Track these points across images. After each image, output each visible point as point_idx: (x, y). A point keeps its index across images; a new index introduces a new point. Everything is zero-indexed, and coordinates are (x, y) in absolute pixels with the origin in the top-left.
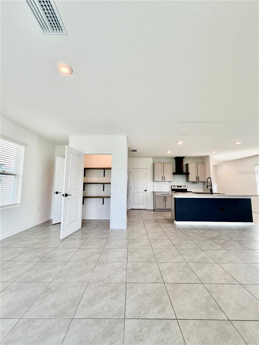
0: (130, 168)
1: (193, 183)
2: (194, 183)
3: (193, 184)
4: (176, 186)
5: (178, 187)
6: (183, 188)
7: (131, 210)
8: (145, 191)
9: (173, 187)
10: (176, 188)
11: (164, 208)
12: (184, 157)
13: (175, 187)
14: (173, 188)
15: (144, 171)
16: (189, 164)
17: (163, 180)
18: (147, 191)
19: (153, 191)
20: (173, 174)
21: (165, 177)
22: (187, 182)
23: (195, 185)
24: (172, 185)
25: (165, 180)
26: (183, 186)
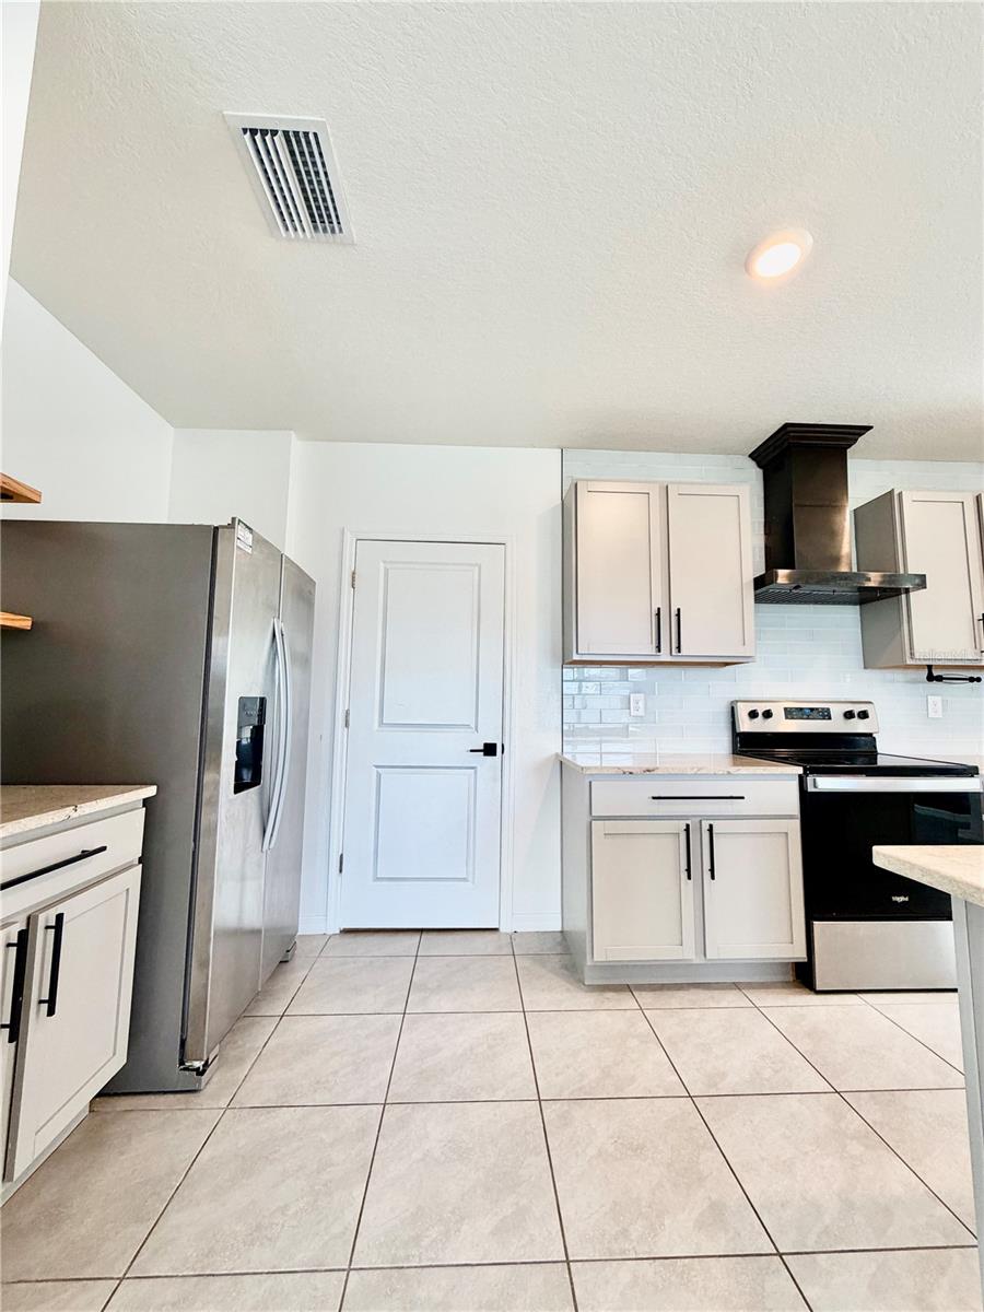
0: (349, 539)
1: (931, 678)
2: (940, 679)
3: (935, 684)
4: (778, 712)
5: (790, 713)
6: (837, 725)
7: (349, 939)
8: (490, 750)
9: (753, 714)
10: (781, 725)
11: (689, 953)
12: (854, 433)
13: (767, 714)
14: (746, 726)
15: (477, 564)
16: (900, 494)
17: (659, 648)
18: (503, 752)
19: (557, 755)
20: (756, 589)
21: (678, 615)
22: (865, 668)
23: (938, 699)
24: (737, 701)
25: (679, 648)
26: (837, 711)
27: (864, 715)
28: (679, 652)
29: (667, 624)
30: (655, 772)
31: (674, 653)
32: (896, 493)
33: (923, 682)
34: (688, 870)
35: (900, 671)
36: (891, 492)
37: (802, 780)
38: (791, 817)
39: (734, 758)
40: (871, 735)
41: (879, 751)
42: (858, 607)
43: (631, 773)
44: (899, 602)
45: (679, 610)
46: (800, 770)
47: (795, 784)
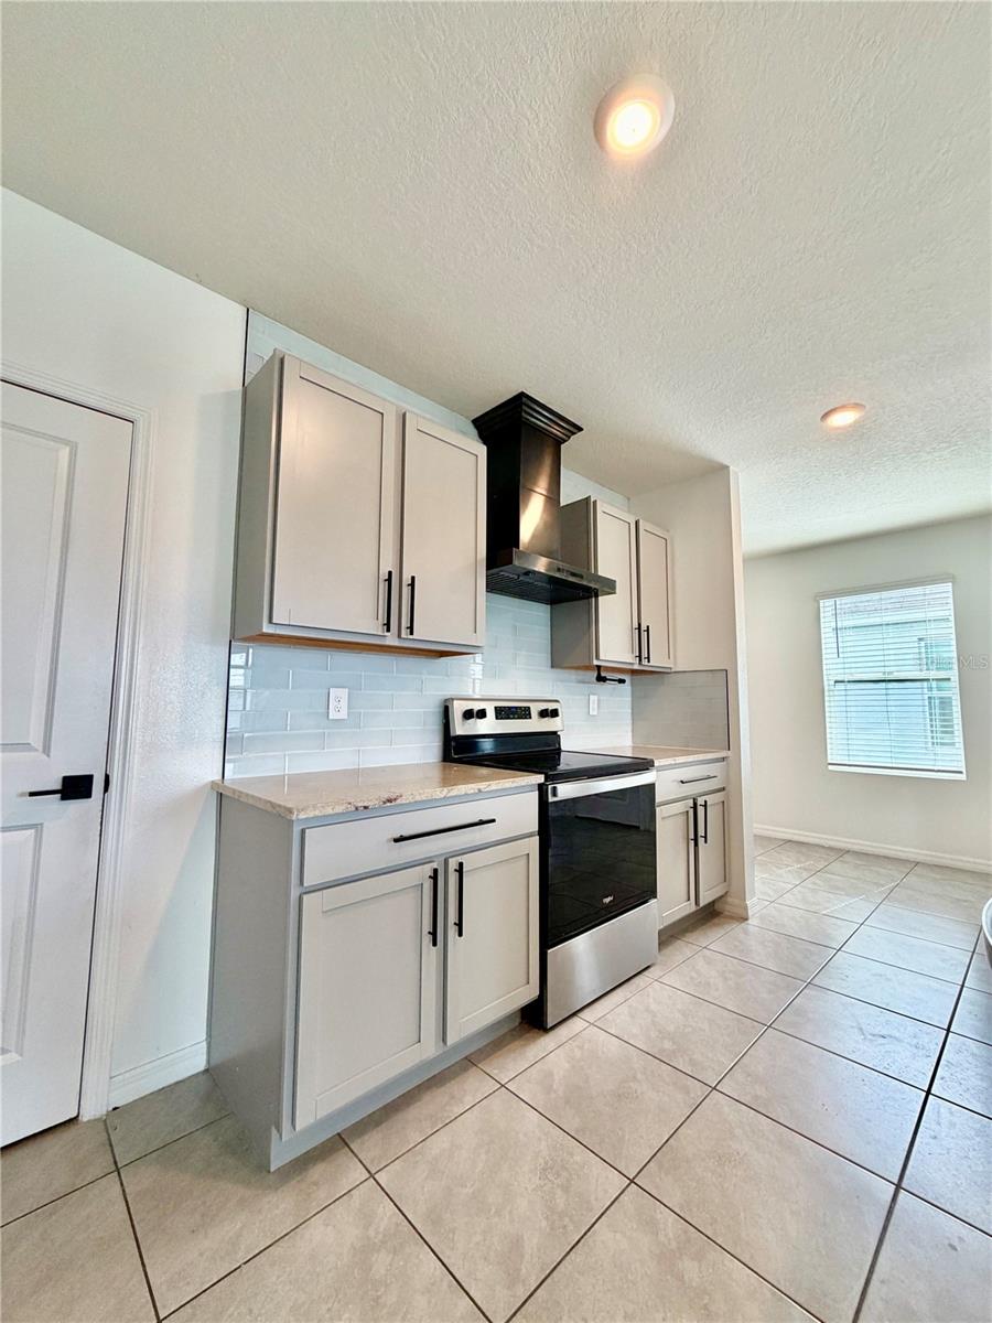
1: (601, 679)
2: (605, 680)
4: (491, 712)
6: (534, 725)
9: (468, 714)
10: (491, 726)
11: (428, 1049)
12: (571, 429)
13: (481, 714)
14: (460, 728)
15: (66, 442)
16: (595, 502)
17: (388, 626)
18: (106, 788)
19: (213, 783)
20: (487, 569)
21: (412, 585)
22: (552, 667)
23: (596, 697)
24: (453, 699)
25: (411, 629)
26: (535, 709)
27: (554, 713)
28: (412, 633)
29: (397, 594)
30: (398, 802)
31: (403, 636)
32: (592, 500)
33: (593, 683)
34: (434, 934)
35: (573, 671)
36: (588, 499)
37: (542, 789)
38: (530, 835)
39: (444, 768)
40: (555, 733)
41: (563, 748)
42: (549, 606)
43: (366, 808)
44: (590, 604)
45: (413, 578)
46: (540, 778)
47: (535, 795)
